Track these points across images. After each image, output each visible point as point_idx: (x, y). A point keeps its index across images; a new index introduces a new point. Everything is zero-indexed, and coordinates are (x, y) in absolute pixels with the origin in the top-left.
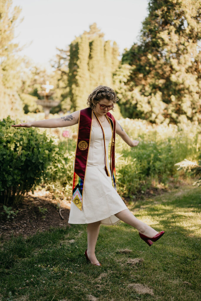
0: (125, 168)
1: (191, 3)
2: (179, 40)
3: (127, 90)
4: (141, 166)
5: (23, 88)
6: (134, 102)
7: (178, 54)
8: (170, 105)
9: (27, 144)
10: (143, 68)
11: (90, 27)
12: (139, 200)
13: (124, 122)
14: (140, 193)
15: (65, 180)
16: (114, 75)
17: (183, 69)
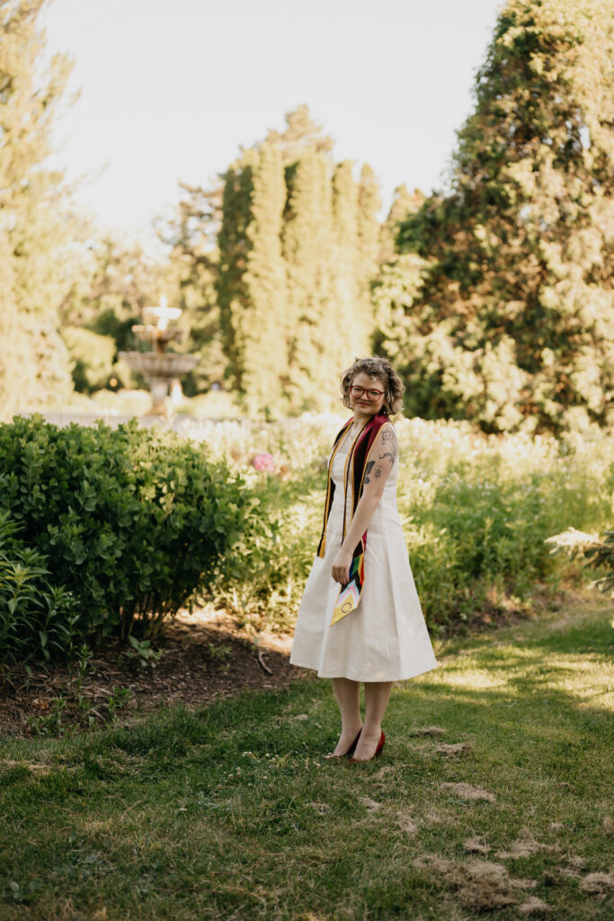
0: (419, 552)
1: (599, 81)
2: (565, 186)
3: (413, 329)
4: (458, 548)
5: (66, 307)
6: (433, 367)
7: (562, 230)
8: (541, 377)
9: (186, 488)
10: (459, 265)
11: (288, 118)
12: (455, 636)
13: (410, 428)
14: (456, 621)
15: (266, 583)
16: (375, 284)
17: (578, 272)
